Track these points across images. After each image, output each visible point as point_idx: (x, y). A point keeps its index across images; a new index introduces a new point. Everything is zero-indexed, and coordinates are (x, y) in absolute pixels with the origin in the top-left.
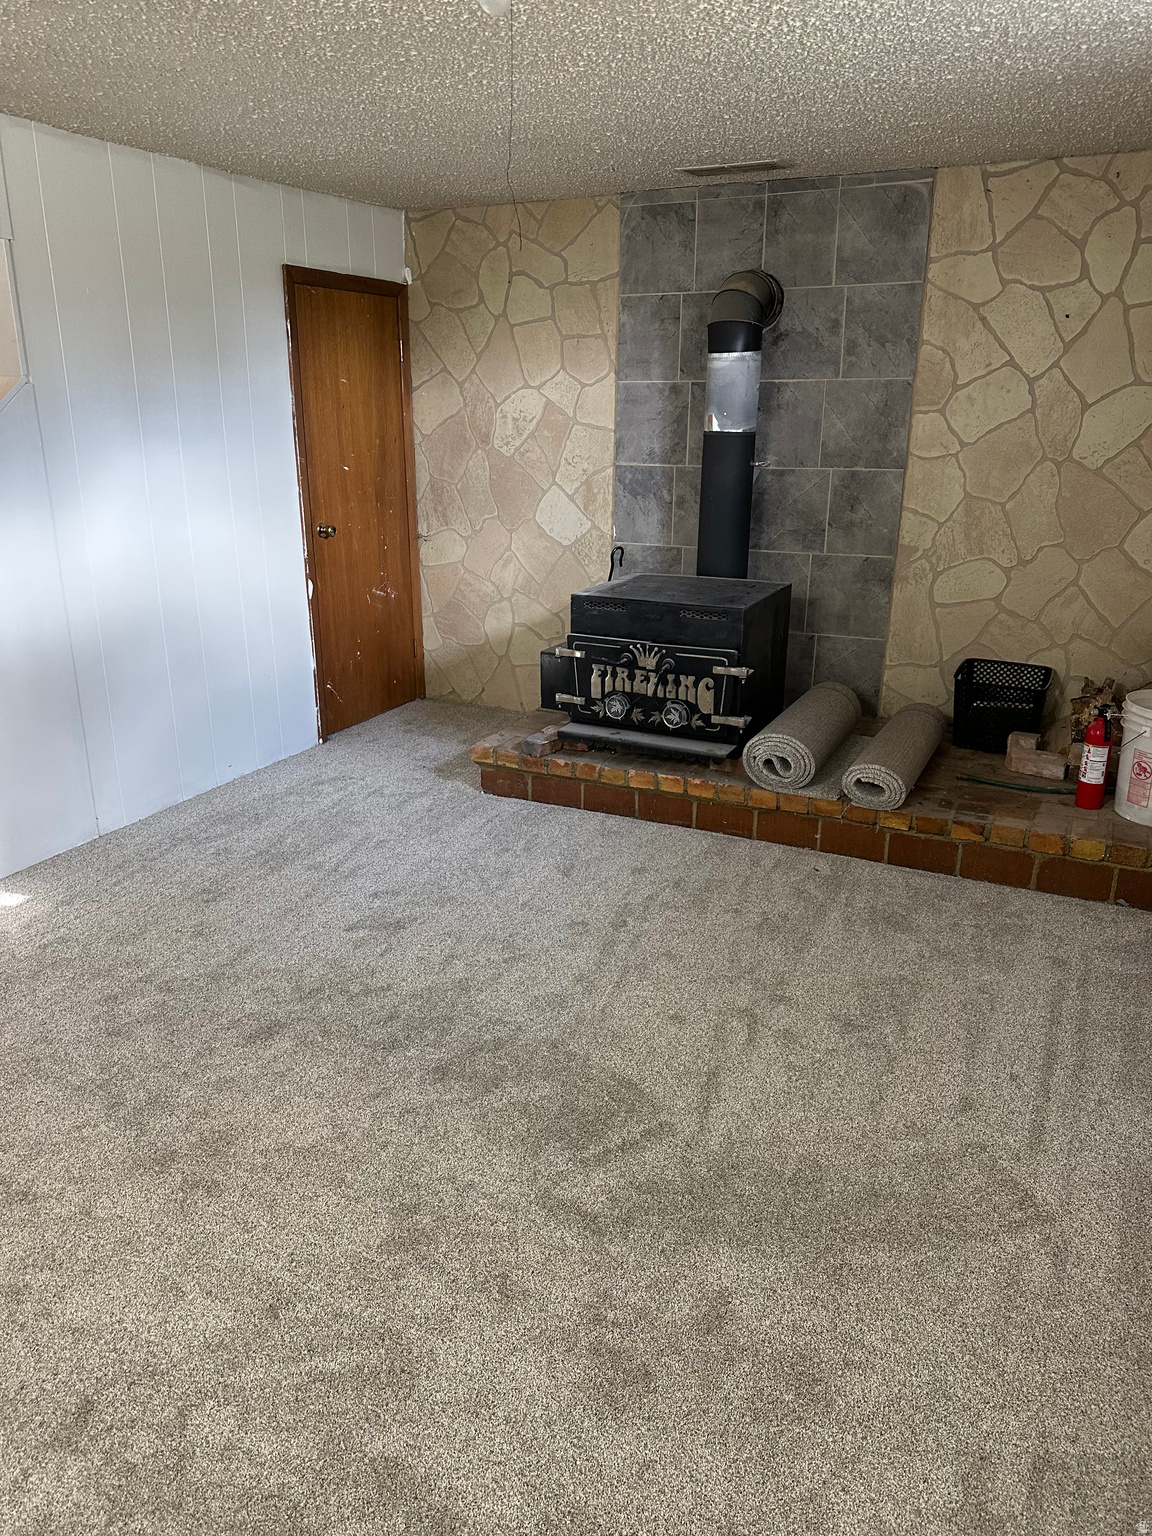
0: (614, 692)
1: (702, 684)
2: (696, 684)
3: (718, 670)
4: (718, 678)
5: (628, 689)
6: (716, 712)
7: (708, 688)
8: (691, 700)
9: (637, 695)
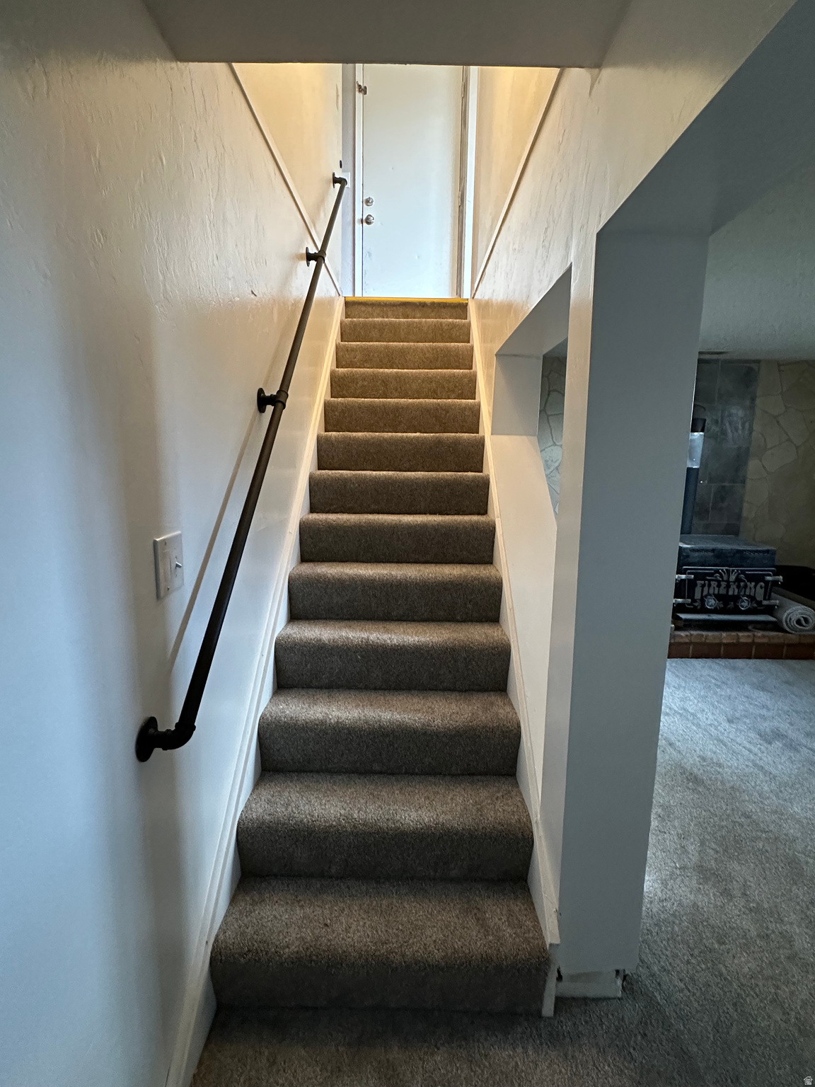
0: (709, 594)
1: (758, 587)
2: (755, 587)
3: (768, 578)
4: (767, 583)
5: (716, 592)
6: (765, 599)
7: (761, 587)
8: (752, 594)
9: (722, 595)
